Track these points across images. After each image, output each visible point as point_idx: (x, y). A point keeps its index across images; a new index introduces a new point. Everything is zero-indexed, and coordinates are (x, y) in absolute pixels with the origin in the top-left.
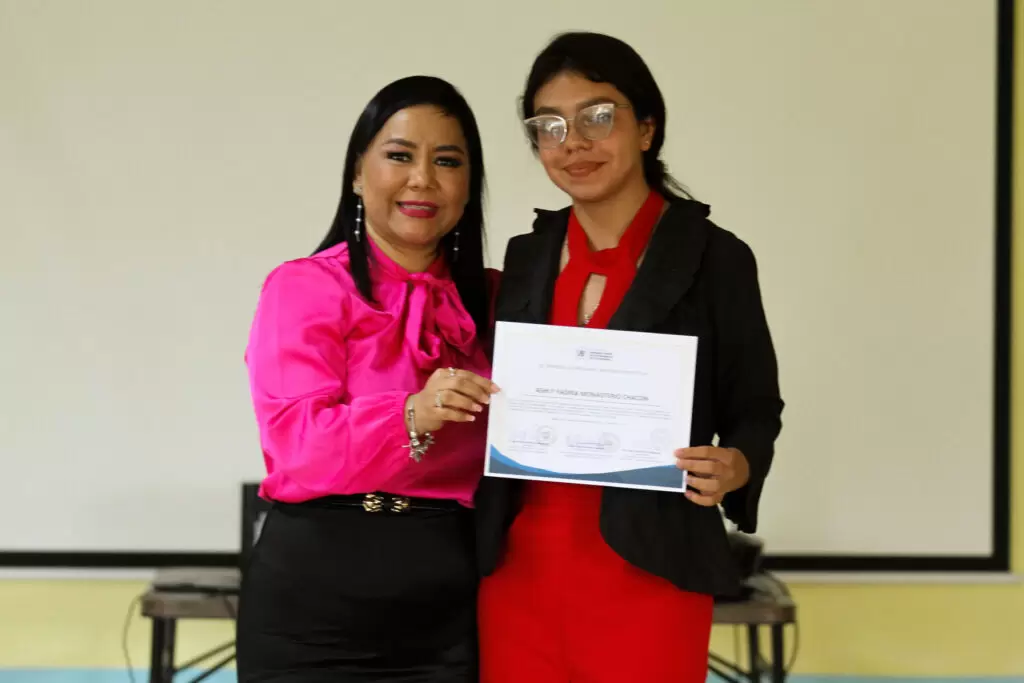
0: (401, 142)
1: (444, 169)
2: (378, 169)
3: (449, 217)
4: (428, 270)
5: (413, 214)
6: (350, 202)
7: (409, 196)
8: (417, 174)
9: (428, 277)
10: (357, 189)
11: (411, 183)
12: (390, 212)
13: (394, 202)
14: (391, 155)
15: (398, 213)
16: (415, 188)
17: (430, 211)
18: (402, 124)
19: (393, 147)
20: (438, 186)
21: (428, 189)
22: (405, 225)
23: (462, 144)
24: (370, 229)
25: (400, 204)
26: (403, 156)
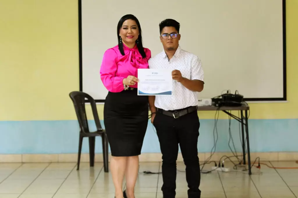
1: (134, 29)
2: (123, 31)
3: (136, 37)
4: (133, 48)
5: (130, 38)
6: (119, 37)
7: (128, 35)
8: (129, 31)
9: (133, 49)
10: (120, 35)
11: (128, 33)
12: (125, 38)
13: (126, 36)
14: (124, 28)
15: (127, 38)
16: (129, 33)
17: (132, 37)
18: (127, 23)
20: (133, 33)
21: (131, 33)
22: (128, 40)
23: (136, 25)
24: (123, 42)
25: (127, 36)
26: (126, 28)
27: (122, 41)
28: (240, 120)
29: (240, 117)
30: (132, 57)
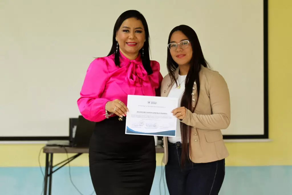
0: (126, 27)
1: (138, 33)
4: (135, 59)
5: (131, 45)
7: (129, 41)
8: (131, 35)
9: (135, 61)
10: (116, 40)
12: (124, 45)
13: (125, 42)
14: (124, 31)
15: (126, 45)
16: (130, 39)
17: (136, 44)
18: (127, 23)
19: (125, 29)
20: (136, 38)
21: (133, 39)
22: (129, 48)
23: (142, 27)
24: (120, 50)
25: (127, 43)
26: (127, 31)
27: (118, 49)
30: (132, 72)
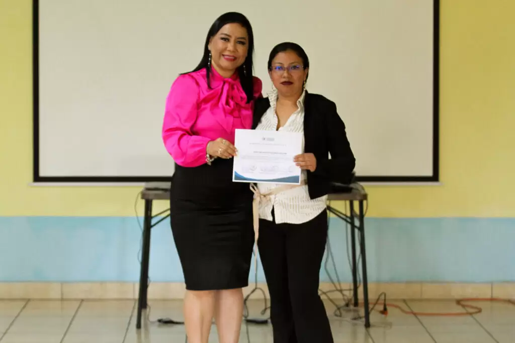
0: (226, 35)
1: (240, 45)
5: (227, 59)
6: (207, 53)
7: (227, 53)
8: (231, 45)
9: (230, 80)
10: (209, 48)
11: (228, 49)
12: (220, 58)
14: (222, 39)
15: (222, 58)
17: (234, 59)
18: (227, 29)
19: (223, 36)
23: (247, 37)
24: (213, 63)
25: (223, 55)
26: (226, 39)
28: (349, 220)
29: (349, 214)
